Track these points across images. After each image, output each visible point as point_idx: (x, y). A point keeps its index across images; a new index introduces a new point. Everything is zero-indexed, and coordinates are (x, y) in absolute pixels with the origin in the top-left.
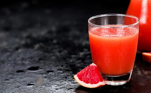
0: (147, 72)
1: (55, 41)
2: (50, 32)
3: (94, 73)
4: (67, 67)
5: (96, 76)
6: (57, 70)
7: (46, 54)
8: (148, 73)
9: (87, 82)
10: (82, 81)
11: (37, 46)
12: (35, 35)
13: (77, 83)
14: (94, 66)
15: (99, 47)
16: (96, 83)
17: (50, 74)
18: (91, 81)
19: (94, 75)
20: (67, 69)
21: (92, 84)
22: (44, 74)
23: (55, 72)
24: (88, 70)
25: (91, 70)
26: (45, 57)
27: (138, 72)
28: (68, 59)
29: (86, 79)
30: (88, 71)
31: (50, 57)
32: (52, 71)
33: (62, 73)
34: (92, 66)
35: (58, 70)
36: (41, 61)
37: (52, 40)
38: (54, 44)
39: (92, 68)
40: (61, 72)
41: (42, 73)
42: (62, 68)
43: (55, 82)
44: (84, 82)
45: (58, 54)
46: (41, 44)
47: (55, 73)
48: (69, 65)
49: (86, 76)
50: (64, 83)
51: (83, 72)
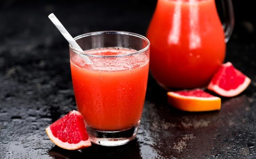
0: (168, 125)
1: (42, 64)
2: (41, 47)
3: (75, 126)
4: (45, 110)
5: (77, 131)
6: (27, 115)
7: (21, 87)
8: (169, 128)
9: (64, 140)
10: (56, 137)
11: (12, 71)
12: (14, 51)
13: (49, 139)
14: (76, 115)
15: (82, 85)
16: (76, 142)
17: (15, 122)
18: (69, 139)
19: (74, 129)
20: (45, 113)
21: (70, 143)
22: (5, 121)
23: (24, 119)
24: (66, 120)
25: (70, 120)
26: (18, 91)
27: (153, 124)
28: (51, 97)
29: (63, 134)
30: (67, 123)
31: (25, 92)
32: (19, 118)
33: (33, 121)
34: (73, 115)
35: (30, 115)
36: (9, 99)
37: (38, 61)
38: (40, 69)
39: (73, 118)
40: (34, 118)
41: (3, 119)
42: (38, 112)
43: (18, 137)
44: (60, 139)
45: (39, 87)
46: (19, 68)
47: (24, 121)
48: (49, 107)
49: (63, 130)
50: (32, 139)
51: (60, 123)
